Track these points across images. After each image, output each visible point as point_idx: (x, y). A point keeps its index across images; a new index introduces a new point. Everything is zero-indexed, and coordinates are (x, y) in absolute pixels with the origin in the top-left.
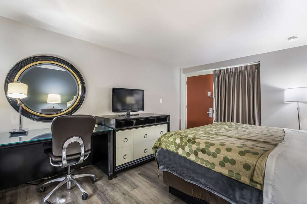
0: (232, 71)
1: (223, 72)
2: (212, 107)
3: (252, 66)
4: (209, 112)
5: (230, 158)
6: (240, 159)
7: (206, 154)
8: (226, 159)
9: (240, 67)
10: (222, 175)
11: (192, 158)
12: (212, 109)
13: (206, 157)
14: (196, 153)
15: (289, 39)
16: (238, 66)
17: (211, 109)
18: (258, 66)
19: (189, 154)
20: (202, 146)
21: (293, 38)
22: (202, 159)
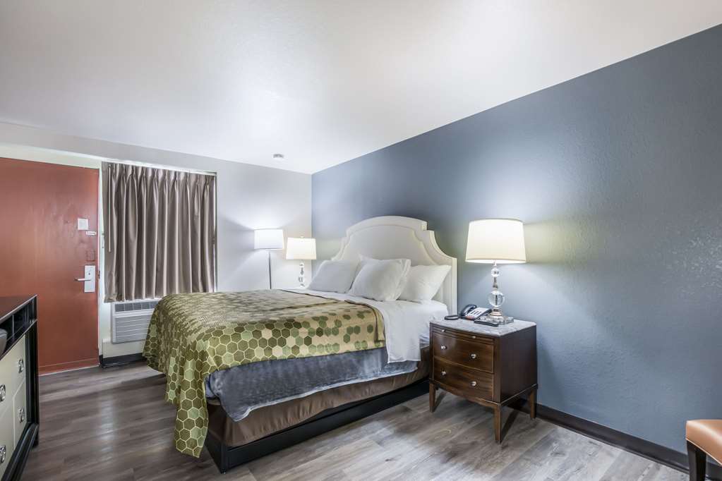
0: (157, 176)
1: (133, 173)
2: (94, 261)
3: (198, 177)
4: (84, 277)
5: (353, 326)
6: (363, 323)
7: (324, 336)
8: (350, 330)
9: (175, 173)
10: (350, 352)
11: (304, 351)
12: (94, 267)
13: (325, 340)
14: (308, 341)
15: (276, 156)
16: (173, 169)
17: (89, 270)
18: (210, 180)
19: (295, 348)
20: (315, 326)
21: (281, 156)
22: (321, 346)
